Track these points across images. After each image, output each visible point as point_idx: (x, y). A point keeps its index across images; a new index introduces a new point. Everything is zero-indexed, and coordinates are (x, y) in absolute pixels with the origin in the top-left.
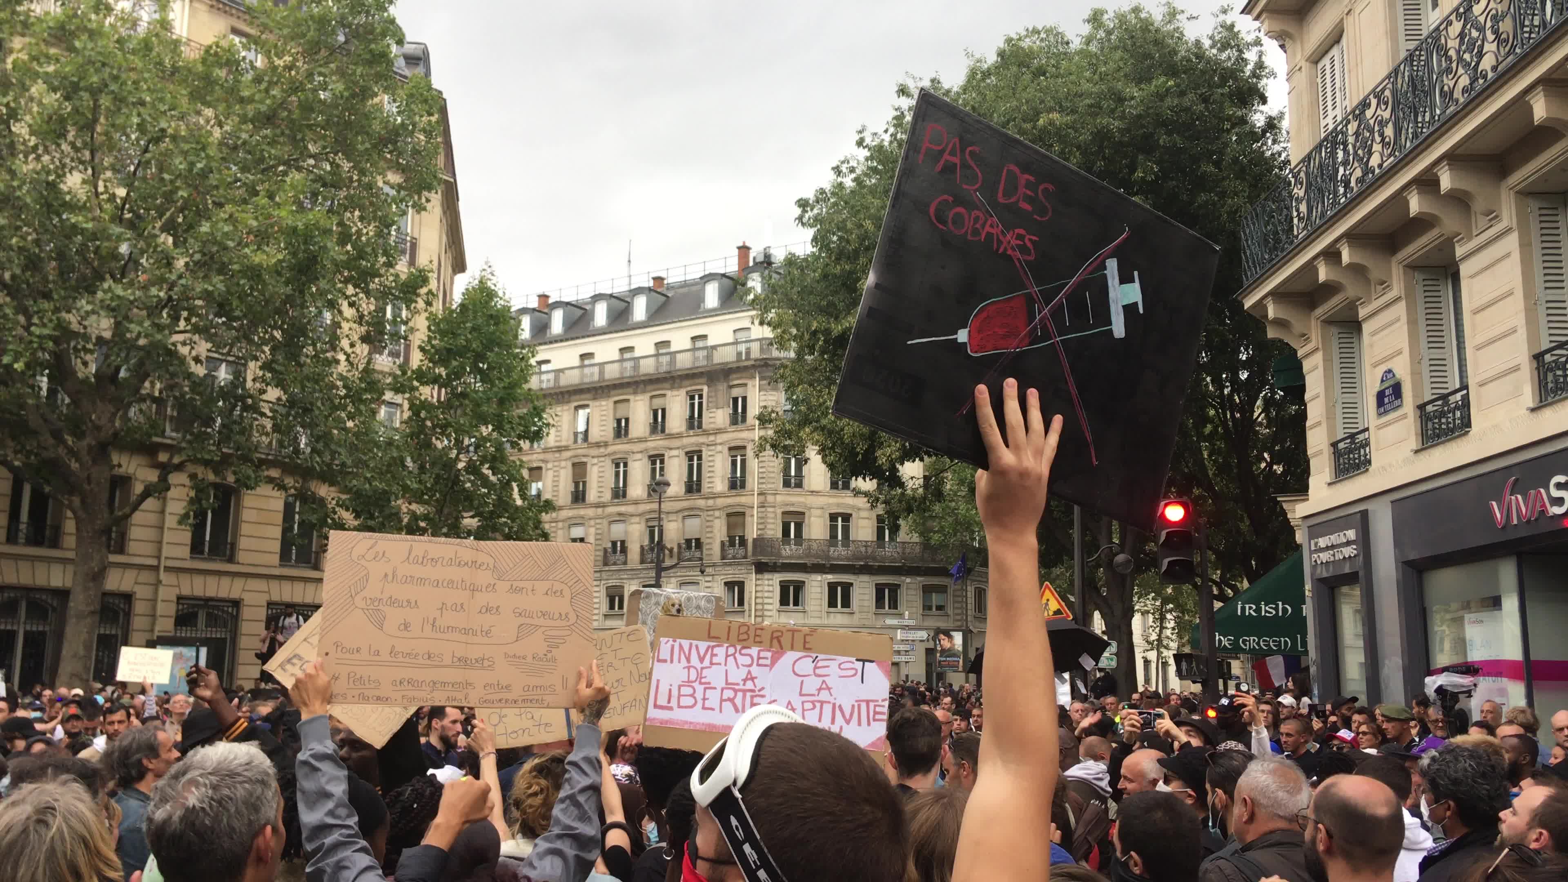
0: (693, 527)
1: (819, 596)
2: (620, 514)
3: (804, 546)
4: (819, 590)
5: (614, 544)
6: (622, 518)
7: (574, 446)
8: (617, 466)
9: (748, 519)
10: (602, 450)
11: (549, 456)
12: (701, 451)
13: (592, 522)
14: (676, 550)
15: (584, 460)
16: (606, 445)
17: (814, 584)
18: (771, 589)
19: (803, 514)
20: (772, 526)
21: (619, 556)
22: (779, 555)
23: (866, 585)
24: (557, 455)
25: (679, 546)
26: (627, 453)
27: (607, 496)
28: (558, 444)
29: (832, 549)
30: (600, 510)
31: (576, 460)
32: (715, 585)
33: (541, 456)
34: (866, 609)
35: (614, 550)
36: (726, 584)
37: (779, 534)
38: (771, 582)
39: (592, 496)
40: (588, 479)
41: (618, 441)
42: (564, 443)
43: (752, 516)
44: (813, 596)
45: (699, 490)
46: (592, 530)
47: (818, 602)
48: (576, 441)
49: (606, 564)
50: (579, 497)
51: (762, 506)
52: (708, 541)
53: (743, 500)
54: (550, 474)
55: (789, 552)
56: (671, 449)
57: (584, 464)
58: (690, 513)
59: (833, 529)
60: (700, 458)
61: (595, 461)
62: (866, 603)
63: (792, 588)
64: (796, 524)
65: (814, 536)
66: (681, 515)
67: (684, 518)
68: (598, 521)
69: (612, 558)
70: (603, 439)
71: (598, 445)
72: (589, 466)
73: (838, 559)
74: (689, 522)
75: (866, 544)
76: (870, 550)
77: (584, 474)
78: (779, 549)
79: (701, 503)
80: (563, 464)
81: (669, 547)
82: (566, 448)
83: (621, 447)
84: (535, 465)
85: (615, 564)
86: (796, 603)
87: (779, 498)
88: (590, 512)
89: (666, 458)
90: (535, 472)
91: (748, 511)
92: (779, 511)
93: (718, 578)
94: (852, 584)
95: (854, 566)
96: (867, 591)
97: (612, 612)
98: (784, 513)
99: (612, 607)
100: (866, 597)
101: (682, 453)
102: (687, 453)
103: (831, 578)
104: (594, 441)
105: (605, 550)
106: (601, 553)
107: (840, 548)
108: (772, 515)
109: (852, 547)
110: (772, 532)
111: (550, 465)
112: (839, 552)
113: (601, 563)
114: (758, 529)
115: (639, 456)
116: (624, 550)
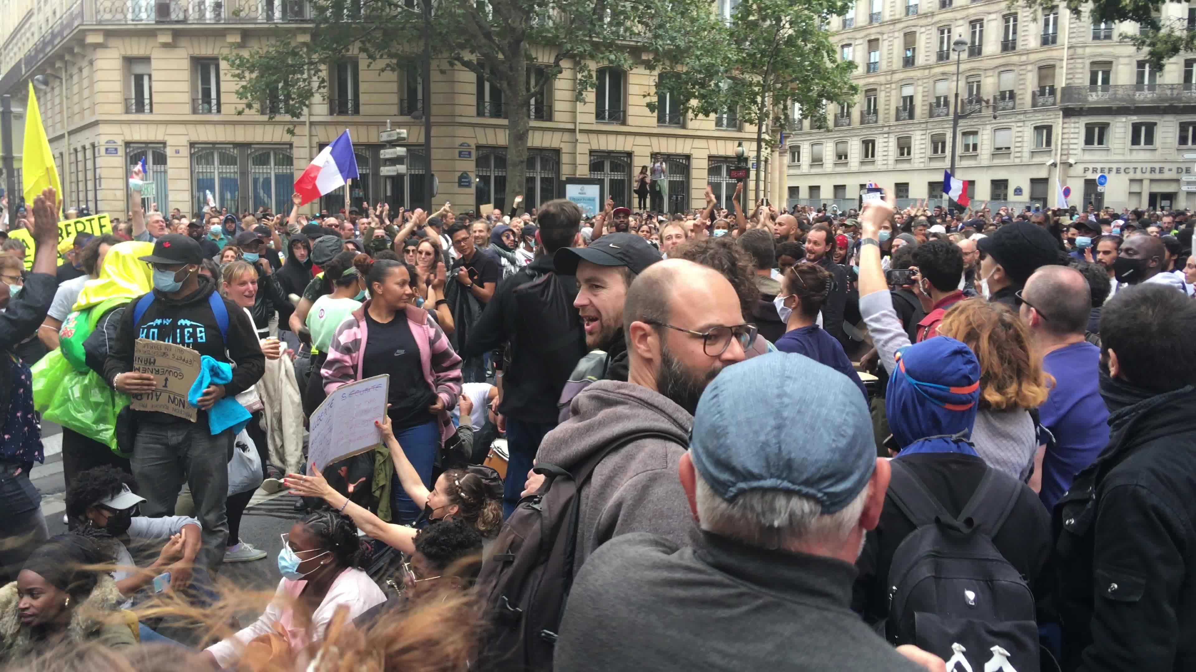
0: (1008, 81)
1: (1122, 135)
2: (943, 74)
3: (1111, 91)
4: (1122, 130)
5: (938, 98)
6: (945, 77)
7: (905, 19)
8: (942, 32)
9: (1057, 70)
10: (929, 20)
11: (884, 29)
12: (1016, 13)
13: (920, 82)
14: (991, 101)
15: (914, 29)
16: (933, 14)
17: (1119, 125)
18: (1077, 130)
19: (1110, 63)
20: (1080, 76)
21: (943, 110)
22: (1086, 101)
23: (1170, 124)
24: (891, 27)
25: (995, 98)
26: (951, 20)
27: (933, 58)
28: (892, 18)
29: (1138, 94)
30: (927, 71)
31: (908, 30)
32: (1026, 129)
33: (878, 30)
34: (1168, 146)
35: (938, 104)
36: (1036, 128)
37: (1087, 83)
38: (1077, 125)
39: (920, 60)
40: (916, 46)
41: (944, 10)
42: (897, 17)
43: (1062, 67)
44: (1117, 135)
45: (1014, 48)
46: (920, 89)
47: (1122, 141)
48: (907, 14)
49: (931, 116)
50: (909, 62)
51: (1071, 58)
52: (1020, 92)
53: (1054, 54)
54: (886, 43)
55: (1095, 98)
56: (990, 13)
57: (915, 32)
58: (1004, 69)
59: (1141, 75)
60: (1015, 20)
61: (923, 30)
62: (1169, 140)
63: (1097, 130)
64: (1104, 72)
65: (1120, 82)
66: (997, 71)
67: (1000, 73)
68: (925, 81)
69: (937, 111)
70: (930, 10)
71: (925, 16)
72: (918, 35)
73: (1143, 101)
74: (1004, 76)
75: (1172, 87)
76: (1175, 92)
77: (914, 42)
78: (1086, 96)
79: (1015, 59)
80: (896, 34)
81: (985, 99)
82: (899, 21)
83: (945, 16)
84: (873, 37)
85: (939, 116)
86: (1100, 142)
87: (1088, 50)
88: (919, 74)
89: (985, 22)
90: (874, 43)
91: (1058, 64)
92: (1088, 62)
93: (1028, 124)
94: (1155, 124)
95: (1158, 107)
96: (1170, 129)
97: (936, 156)
98: (1093, 63)
99: (936, 151)
100: (1170, 135)
101: (999, 16)
102: (1004, 16)
103: (1135, 119)
104: (923, 12)
105: (931, 104)
106: (927, 107)
107: (1146, 92)
108: (1081, 66)
109: (1158, 91)
110: (1080, 81)
111: (885, 37)
112: (1145, 96)
113: (928, 115)
114: (1067, 79)
115: (961, 22)
116: (946, 104)
